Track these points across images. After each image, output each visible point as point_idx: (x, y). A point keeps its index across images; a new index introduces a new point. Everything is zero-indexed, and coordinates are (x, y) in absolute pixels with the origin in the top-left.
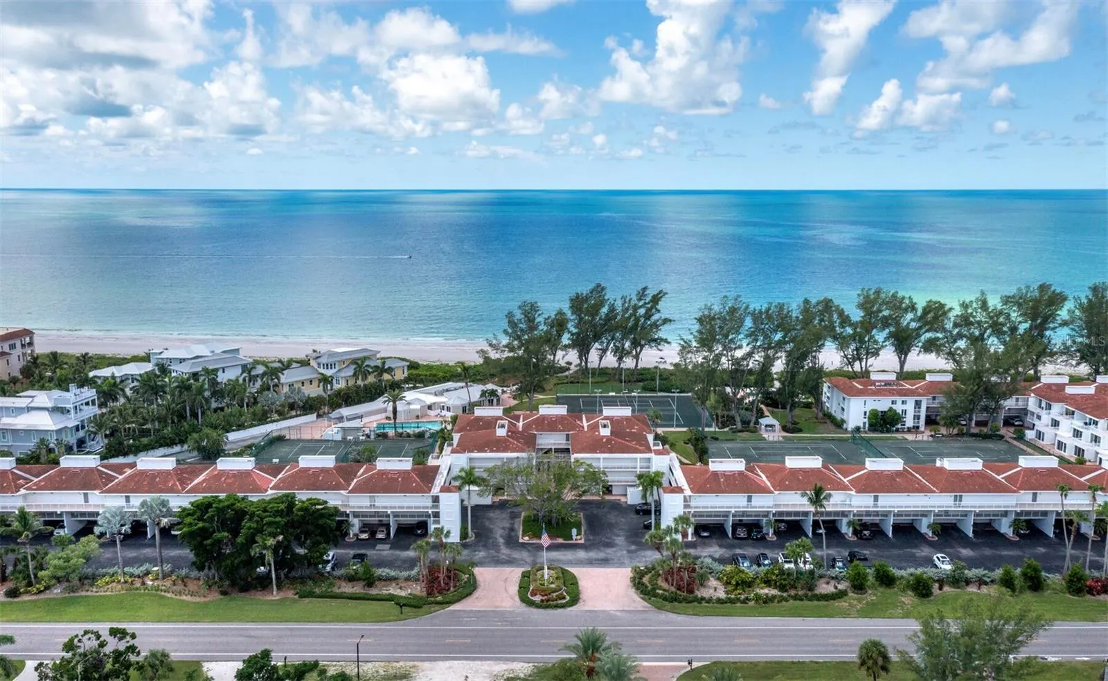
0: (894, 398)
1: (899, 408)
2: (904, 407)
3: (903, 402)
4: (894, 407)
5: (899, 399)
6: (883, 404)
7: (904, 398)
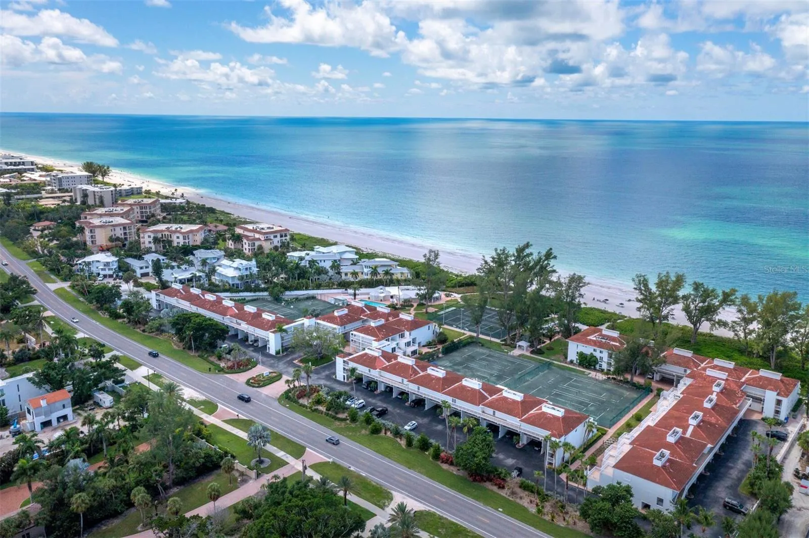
0: (596, 348)
1: (597, 354)
2: (601, 355)
3: (601, 352)
4: (594, 353)
5: (598, 350)
6: (588, 350)
7: (602, 350)
